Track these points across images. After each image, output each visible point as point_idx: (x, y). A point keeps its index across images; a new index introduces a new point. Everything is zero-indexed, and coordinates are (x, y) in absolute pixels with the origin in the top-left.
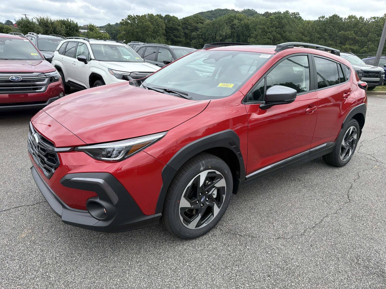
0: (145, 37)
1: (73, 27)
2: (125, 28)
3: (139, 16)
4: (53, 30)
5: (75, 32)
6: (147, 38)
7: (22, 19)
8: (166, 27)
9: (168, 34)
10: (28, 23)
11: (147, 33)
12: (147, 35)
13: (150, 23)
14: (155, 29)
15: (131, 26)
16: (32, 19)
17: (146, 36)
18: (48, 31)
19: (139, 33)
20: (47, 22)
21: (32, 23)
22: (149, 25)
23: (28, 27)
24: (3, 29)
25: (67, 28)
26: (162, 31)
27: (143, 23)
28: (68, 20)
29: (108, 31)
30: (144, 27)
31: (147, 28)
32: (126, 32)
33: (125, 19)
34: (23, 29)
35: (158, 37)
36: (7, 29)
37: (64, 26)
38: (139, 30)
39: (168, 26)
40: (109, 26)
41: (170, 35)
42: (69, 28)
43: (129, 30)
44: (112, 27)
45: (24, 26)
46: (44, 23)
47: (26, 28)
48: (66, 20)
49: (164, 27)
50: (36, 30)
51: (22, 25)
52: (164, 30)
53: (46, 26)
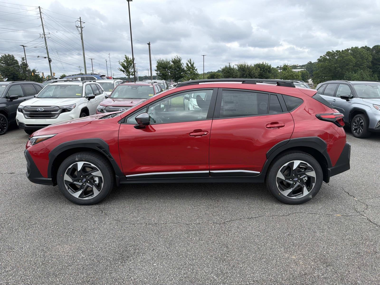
0: (345, 72)
1: (267, 69)
2: (322, 65)
3: (340, 51)
4: (248, 73)
5: (267, 73)
6: (346, 72)
7: (226, 67)
8: (374, 59)
9: (375, 66)
10: (230, 69)
11: (347, 67)
12: (348, 69)
13: (352, 57)
14: (358, 63)
15: (330, 62)
16: (234, 66)
17: (345, 70)
18: (244, 74)
19: (338, 68)
20: (245, 67)
21: (233, 69)
22: (350, 59)
23: (229, 73)
24: (215, 75)
25: (261, 70)
26: (367, 63)
27: (343, 57)
28: (263, 64)
29: (308, 69)
30: (344, 62)
31: (347, 62)
32: (323, 68)
33: (324, 56)
34: (225, 75)
35: (360, 70)
36: (217, 75)
37: (259, 69)
38: (338, 65)
39: (375, 57)
40: (310, 64)
41: (378, 67)
42: (263, 70)
43: (326, 66)
44: (313, 65)
45: (226, 72)
46: (242, 68)
47: (227, 74)
48: (262, 63)
49: (371, 59)
50: (234, 75)
51: (225, 71)
52: (370, 62)
53: (243, 71)
